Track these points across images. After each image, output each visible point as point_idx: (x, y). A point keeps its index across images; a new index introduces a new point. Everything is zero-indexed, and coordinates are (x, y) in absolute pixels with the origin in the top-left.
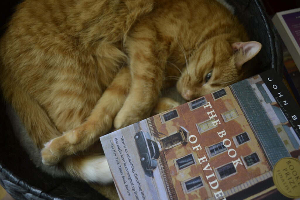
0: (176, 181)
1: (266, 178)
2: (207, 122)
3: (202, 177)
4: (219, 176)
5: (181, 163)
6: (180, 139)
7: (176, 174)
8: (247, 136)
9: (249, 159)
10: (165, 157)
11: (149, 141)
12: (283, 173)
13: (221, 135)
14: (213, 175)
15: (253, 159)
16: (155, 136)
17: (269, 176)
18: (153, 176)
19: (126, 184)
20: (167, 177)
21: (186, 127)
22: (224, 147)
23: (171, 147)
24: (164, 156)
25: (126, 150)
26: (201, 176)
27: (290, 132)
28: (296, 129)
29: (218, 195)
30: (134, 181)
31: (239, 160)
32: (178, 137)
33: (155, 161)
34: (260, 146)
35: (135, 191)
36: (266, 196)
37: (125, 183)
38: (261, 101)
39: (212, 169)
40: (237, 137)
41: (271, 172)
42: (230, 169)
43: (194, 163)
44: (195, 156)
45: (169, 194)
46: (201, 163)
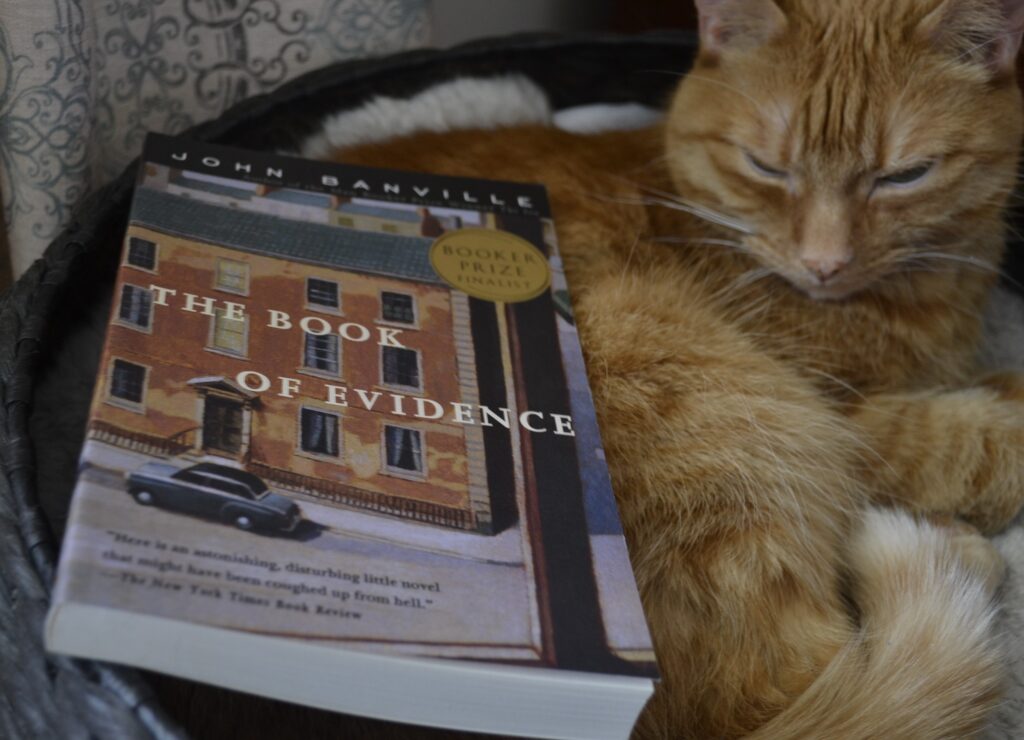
2: (216, 327)
3: (392, 423)
4: (408, 390)
5: (319, 443)
6: (236, 407)
7: (349, 471)
8: (323, 283)
9: (393, 312)
10: (273, 467)
11: (184, 475)
13: (281, 323)
14: (398, 398)
15: (397, 303)
16: (174, 453)
17: (465, 300)
18: (323, 528)
19: (312, 609)
20: (347, 495)
21: (200, 373)
22: (324, 337)
23: (245, 439)
24: (268, 467)
25: (176, 549)
26: (385, 422)
29: (465, 417)
30: (313, 582)
31: (383, 331)
32: (222, 407)
33: (271, 498)
34: (367, 274)
35: (352, 594)
37: (305, 607)
38: (233, 204)
39: (378, 390)
40: (311, 300)
41: (454, 292)
42: (400, 359)
43: (336, 417)
44: (311, 404)
45: (407, 517)
46: (345, 404)
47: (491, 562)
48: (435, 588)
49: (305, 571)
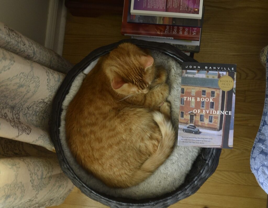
0: (207, 125)
1: (221, 93)
2: (191, 102)
4: (212, 109)
5: (202, 120)
6: (193, 116)
7: (205, 124)
8: (204, 91)
9: (212, 95)
11: (188, 127)
12: (223, 85)
13: (199, 100)
14: (211, 111)
15: (213, 93)
16: (187, 124)
17: (222, 91)
18: (201, 132)
20: (204, 127)
21: (190, 111)
22: (203, 102)
23: (194, 121)
24: (196, 125)
25: (187, 137)
26: (209, 115)
27: (210, 73)
28: (211, 70)
29: (218, 113)
30: (200, 139)
31: (211, 99)
32: (192, 116)
33: (196, 129)
34: (210, 88)
35: (203, 141)
36: (227, 96)
37: (199, 143)
38: (193, 76)
39: (209, 110)
40: (203, 94)
41: (220, 90)
42: (212, 104)
43: (204, 115)
44: (201, 114)
46: (205, 113)
47: (218, 135)
48: (212, 139)
49: (199, 138)
